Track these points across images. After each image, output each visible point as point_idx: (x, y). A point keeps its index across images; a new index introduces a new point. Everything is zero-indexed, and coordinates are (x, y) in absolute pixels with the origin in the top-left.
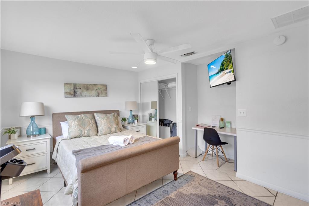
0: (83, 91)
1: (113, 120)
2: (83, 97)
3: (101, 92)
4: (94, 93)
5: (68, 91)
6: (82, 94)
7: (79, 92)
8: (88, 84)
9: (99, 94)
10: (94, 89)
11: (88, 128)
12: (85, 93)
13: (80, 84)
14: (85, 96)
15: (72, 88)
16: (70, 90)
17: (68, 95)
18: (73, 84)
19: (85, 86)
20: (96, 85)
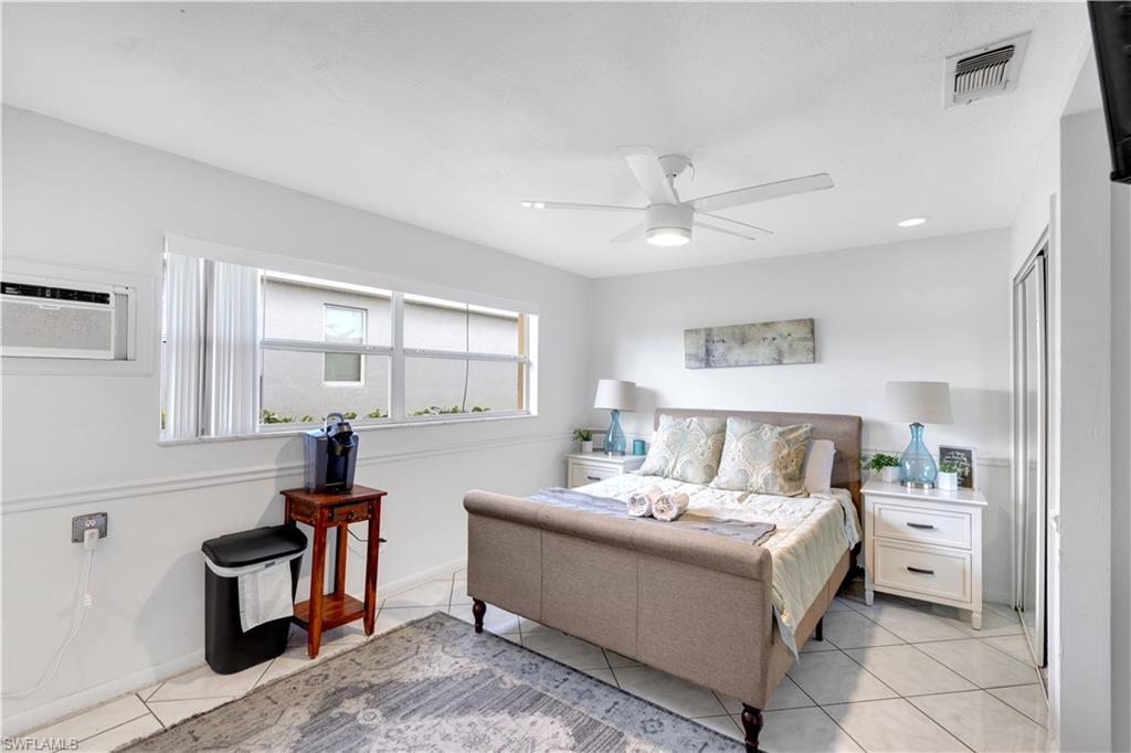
0: (729, 349)
1: (768, 447)
2: (730, 366)
3: (791, 346)
4: (764, 351)
5: (693, 351)
6: (728, 357)
7: (719, 349)
8: (743, 326)
9: (780, 353)
10: (764, 339)
11: (686, 458)
12: (737, 353)
13: (722, 329)
14: (737, 362)
15: (703, 342)
16: (698, 348)
17: (693, 363)
18: (705, 330)
19: (737, 331)
20: (773, 323)
